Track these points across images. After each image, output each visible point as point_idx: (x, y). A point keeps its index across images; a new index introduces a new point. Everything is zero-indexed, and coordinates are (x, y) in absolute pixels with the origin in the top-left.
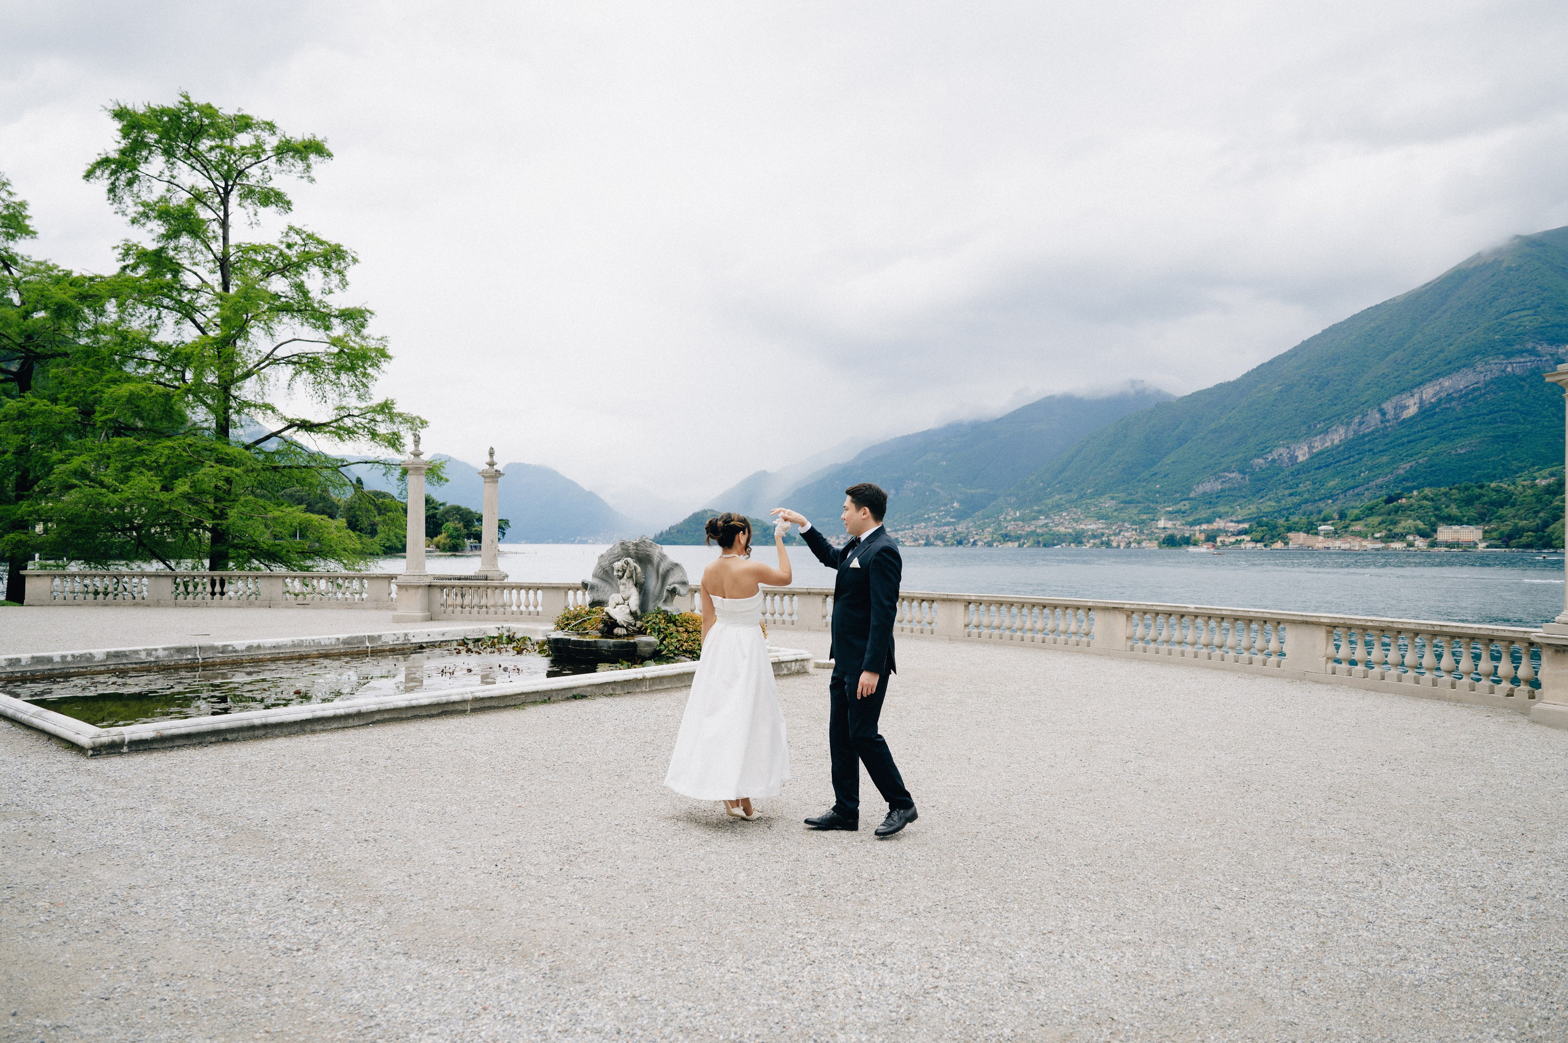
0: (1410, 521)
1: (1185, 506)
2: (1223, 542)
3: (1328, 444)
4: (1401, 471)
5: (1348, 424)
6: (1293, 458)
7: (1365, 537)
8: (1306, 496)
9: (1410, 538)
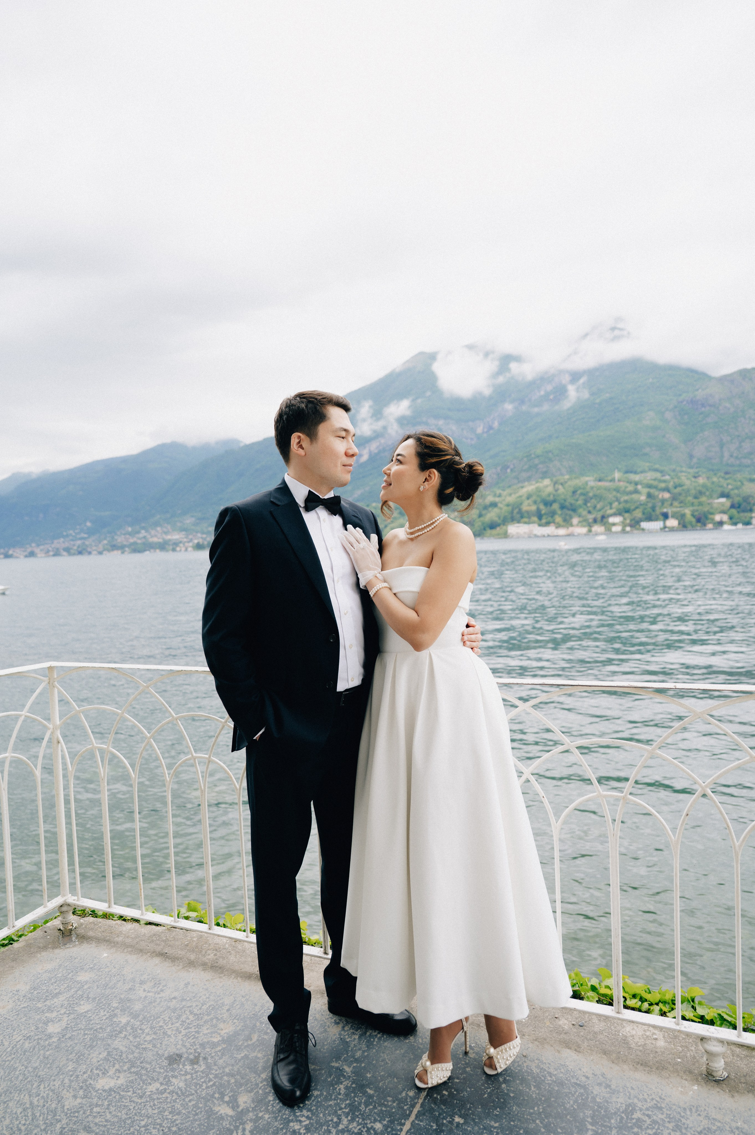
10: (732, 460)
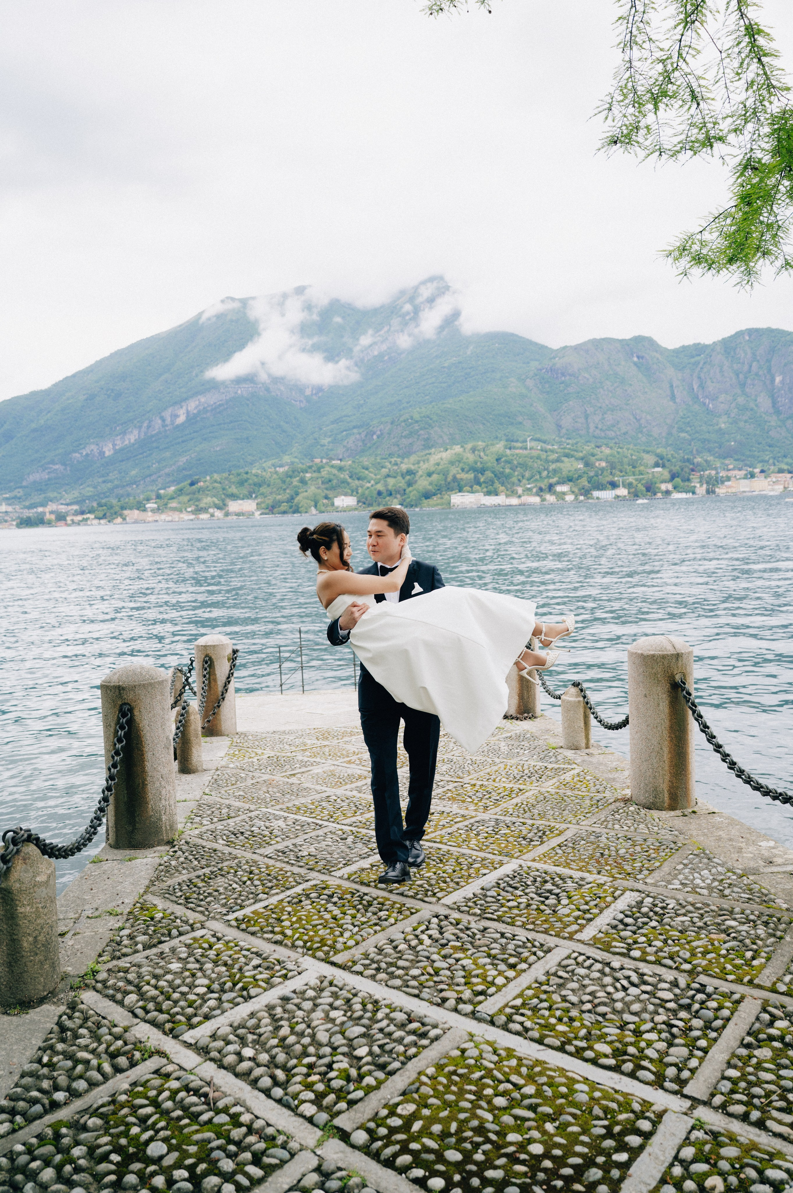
0: (209, 498)
1: (19, 493)
2: (72, 520)
3: (127, 442)
4: (181, 463)
5: (140, 427)
6: (101, 453)
7: (181, 511)
8: (116, 482)
9: (211, 510)
10: (598, 432)
